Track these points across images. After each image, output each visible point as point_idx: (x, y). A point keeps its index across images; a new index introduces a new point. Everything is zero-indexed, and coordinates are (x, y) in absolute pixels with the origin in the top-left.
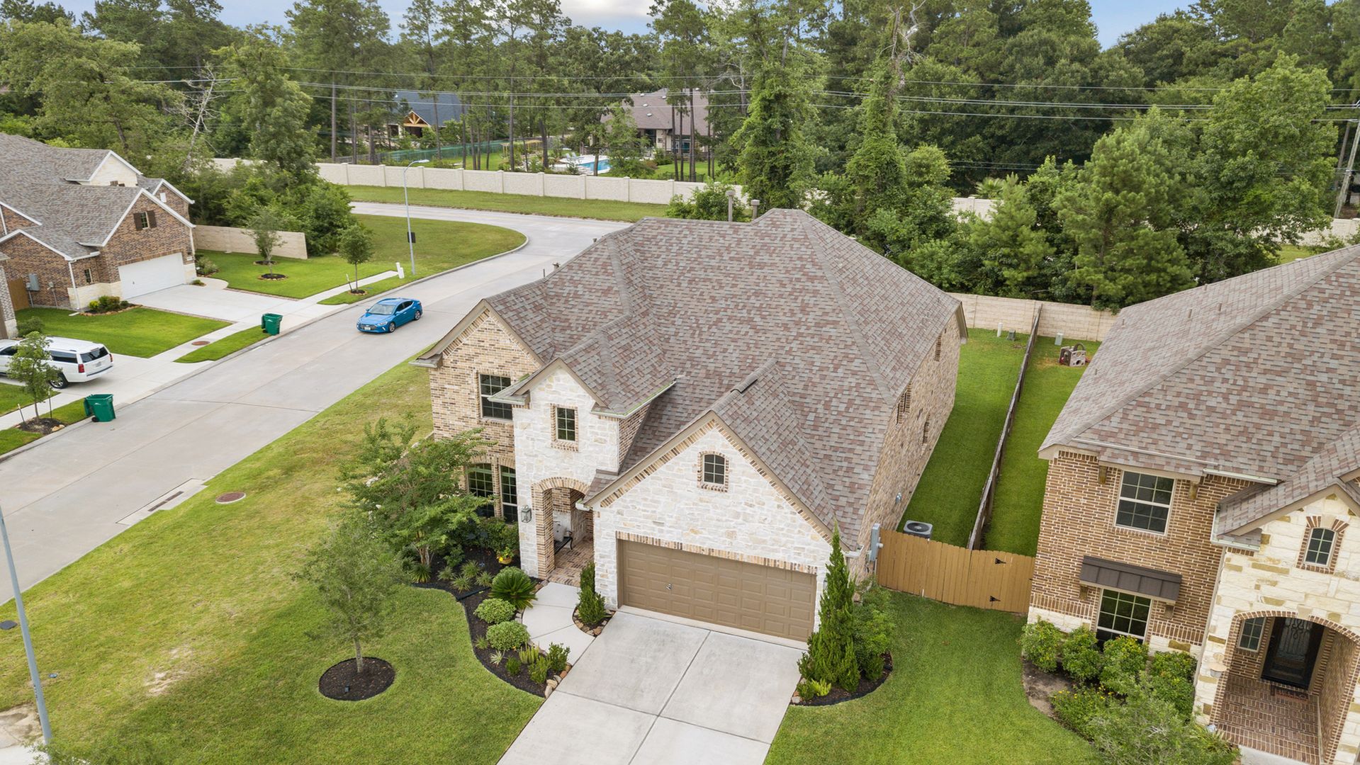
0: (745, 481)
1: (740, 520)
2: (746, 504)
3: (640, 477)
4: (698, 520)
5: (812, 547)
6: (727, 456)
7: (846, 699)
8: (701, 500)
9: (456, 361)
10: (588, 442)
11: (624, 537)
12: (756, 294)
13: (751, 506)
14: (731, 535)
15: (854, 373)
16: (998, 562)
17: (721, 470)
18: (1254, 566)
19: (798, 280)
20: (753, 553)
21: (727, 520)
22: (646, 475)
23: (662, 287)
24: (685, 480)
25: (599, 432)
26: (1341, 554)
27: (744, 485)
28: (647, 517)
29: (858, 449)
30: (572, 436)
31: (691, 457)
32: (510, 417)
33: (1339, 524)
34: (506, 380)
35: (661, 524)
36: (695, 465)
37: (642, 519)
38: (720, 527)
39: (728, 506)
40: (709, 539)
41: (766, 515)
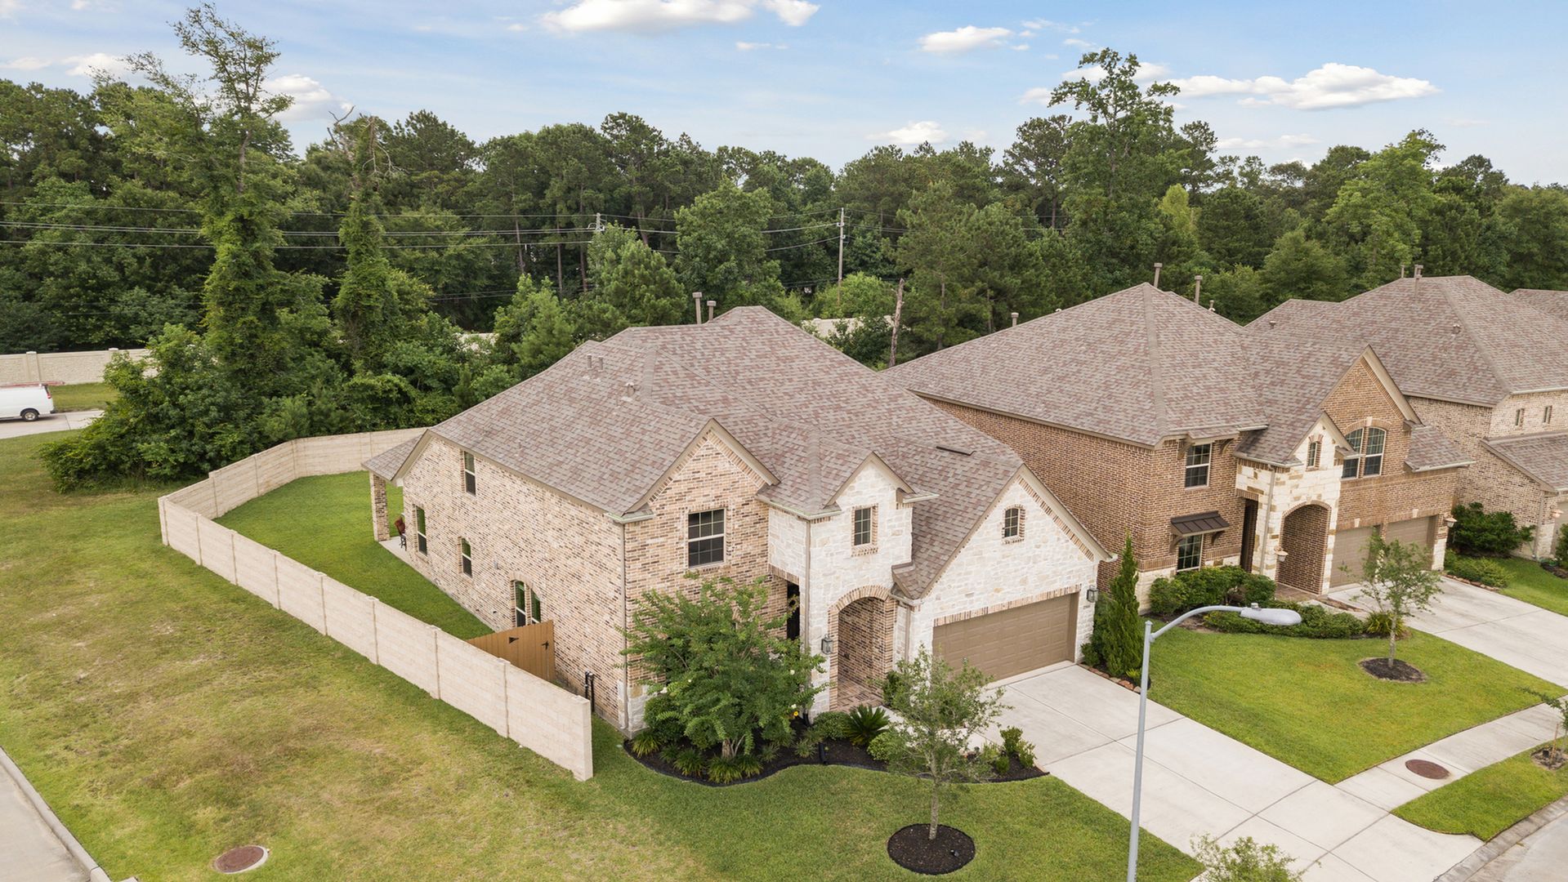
1: (1031, 564)
2: (1036, 546)
4: (1000, 577)
5: (1077, 568)
6: (1024, 505)
8: (1004, 557)
9: (663, 506)
11: (941, 623)
13: (1039, 546)
14: (1024, 582)
17: (1015, 521)
18: (1291, 478)
21: (1023, 568)
24: (992, 542)
25: (894, 523)
26: (1322, 455)
27: (1035, 529)
28: (959, 593)
30: (867, 538)
31: (997, 517)
32: (721, 558)
33: (1321, 437)
34: (719, 513)
35: (972, 594)
36: (1000, 524)
37: (957, 596)
38: (1017, 577)
39: (1023, 554)
40: (1009, 592)
41: (1049, 551)
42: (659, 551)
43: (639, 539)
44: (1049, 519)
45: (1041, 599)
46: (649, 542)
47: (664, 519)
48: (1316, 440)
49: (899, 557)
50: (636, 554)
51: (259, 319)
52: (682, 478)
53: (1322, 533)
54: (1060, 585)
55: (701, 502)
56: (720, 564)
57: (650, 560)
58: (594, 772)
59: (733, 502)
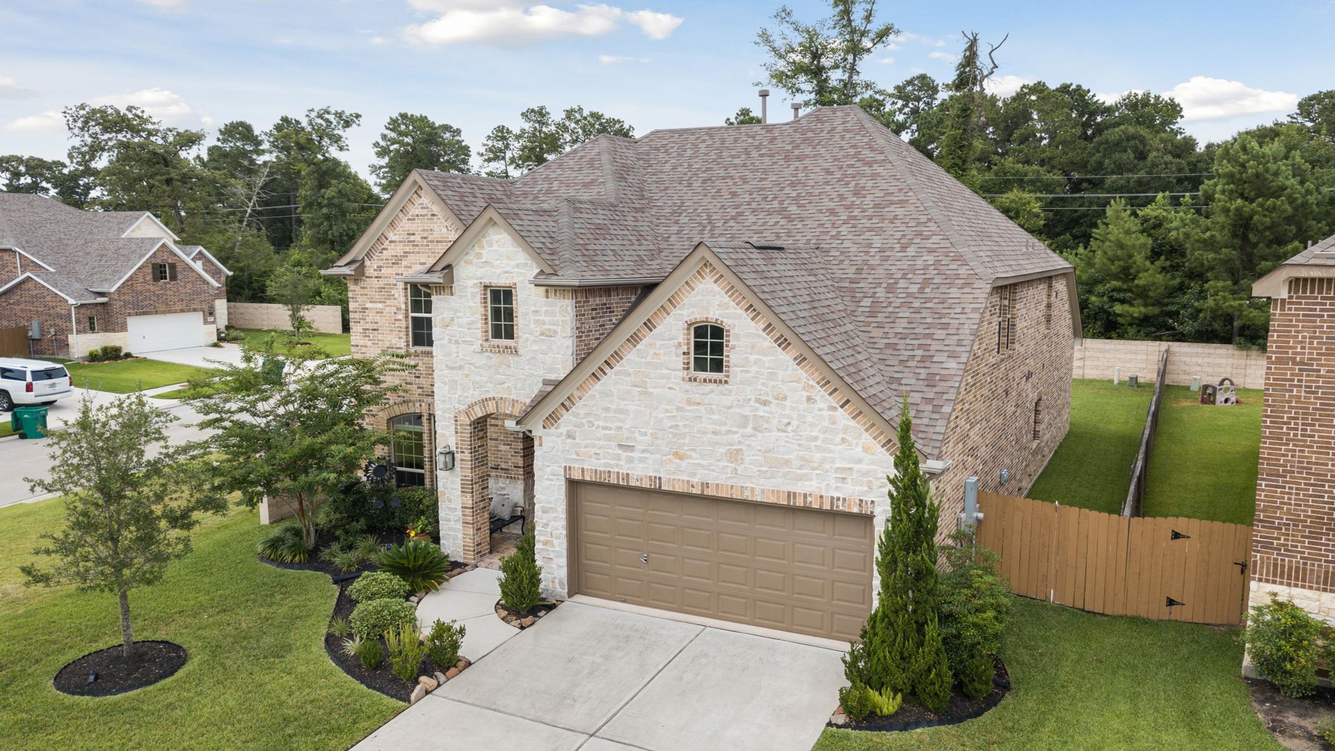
0: (755, 362)
1: (749, 430)
2: (758, 401)
3: (599, 374)
4: (684, 435)
5: (864, 467)
6: (727, 323)
7: (930, 723)
8: (689, 402)
9: (380, 268)
10: (532, 338)
11: (577, 476)
12: (792, 185)
13: (765, 403)
14: (735, 456)
15: (931, 251)
16: (1176, 536)
17: (718, 349)
19: (851, 166)
20: (769, 485)
21: (728, 432)
22: (607, 369)
23: (666, 188)
24: (664, 371)
25: (547, 319)
27: (753, 369)
28: (609, 439)
29: (940, 334)
30: (510, 335)
36: (679, 344)
37: (602, 443)
38: (718, 443)
39: (730, 408)
40: (701, 466)
41: (789, 417)
42: (378, 318)
43: (360, 299)
46: (369, 305)
47: (382, 282)
49: (552, 370)
50: (356, 316)
56: (430, 350)
57: (370, 326)
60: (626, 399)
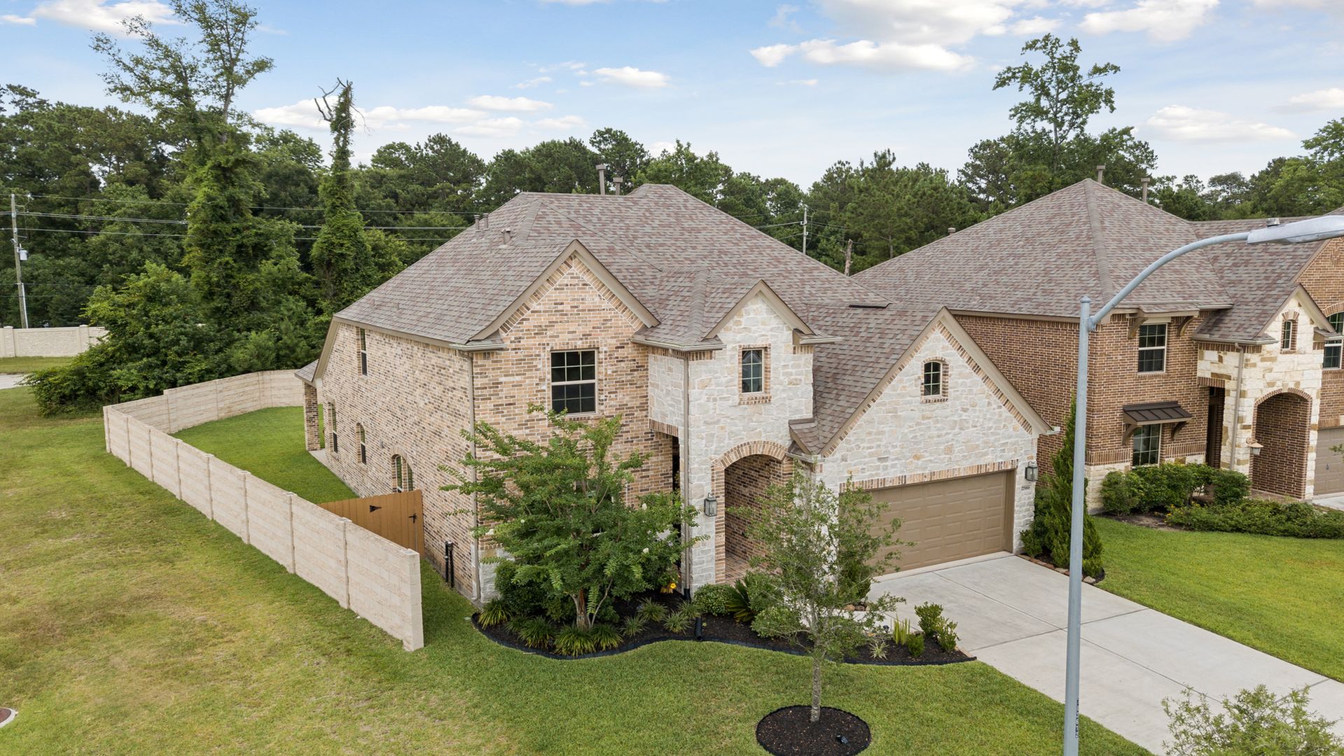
1: (957, 430)
5: (1013, 440)
8: (924, 418)
12: (722, 253)
14: (949, 450)
18: (1263, 360)
20: (966, 464)
21: (947, 434)
24: (909, 398)
25: (794, 371)
26: (1298, 336)
27: (960, 389)
28: (871, 455)
30: (758, 386)
31: (914, 369)
32: (593, 409)
33: (1296, 315)
34: (589, 356)
35: (885, 459)
36: (919, 378)
37: (867, 460)
38: (940, 443)
39: (947, 417)
40: (930, 461)
41: (978, 417)
42: (515, 392)
43: (491, 374)
44: (978, 378)
45: (969, 473)
46: (502, 379)
47: (521, 354)
48: (1291, 317)
49: (797, 411)
50: (485, 392)
51: (235, 261)
52: (541, 308)
53: (1300, 430)
54: (992, 459)
55: (569, 339)
56: (591, 415)
57: (504, 401)
58: (426, 642)
59: (605, 344)
60: (883, 423)
